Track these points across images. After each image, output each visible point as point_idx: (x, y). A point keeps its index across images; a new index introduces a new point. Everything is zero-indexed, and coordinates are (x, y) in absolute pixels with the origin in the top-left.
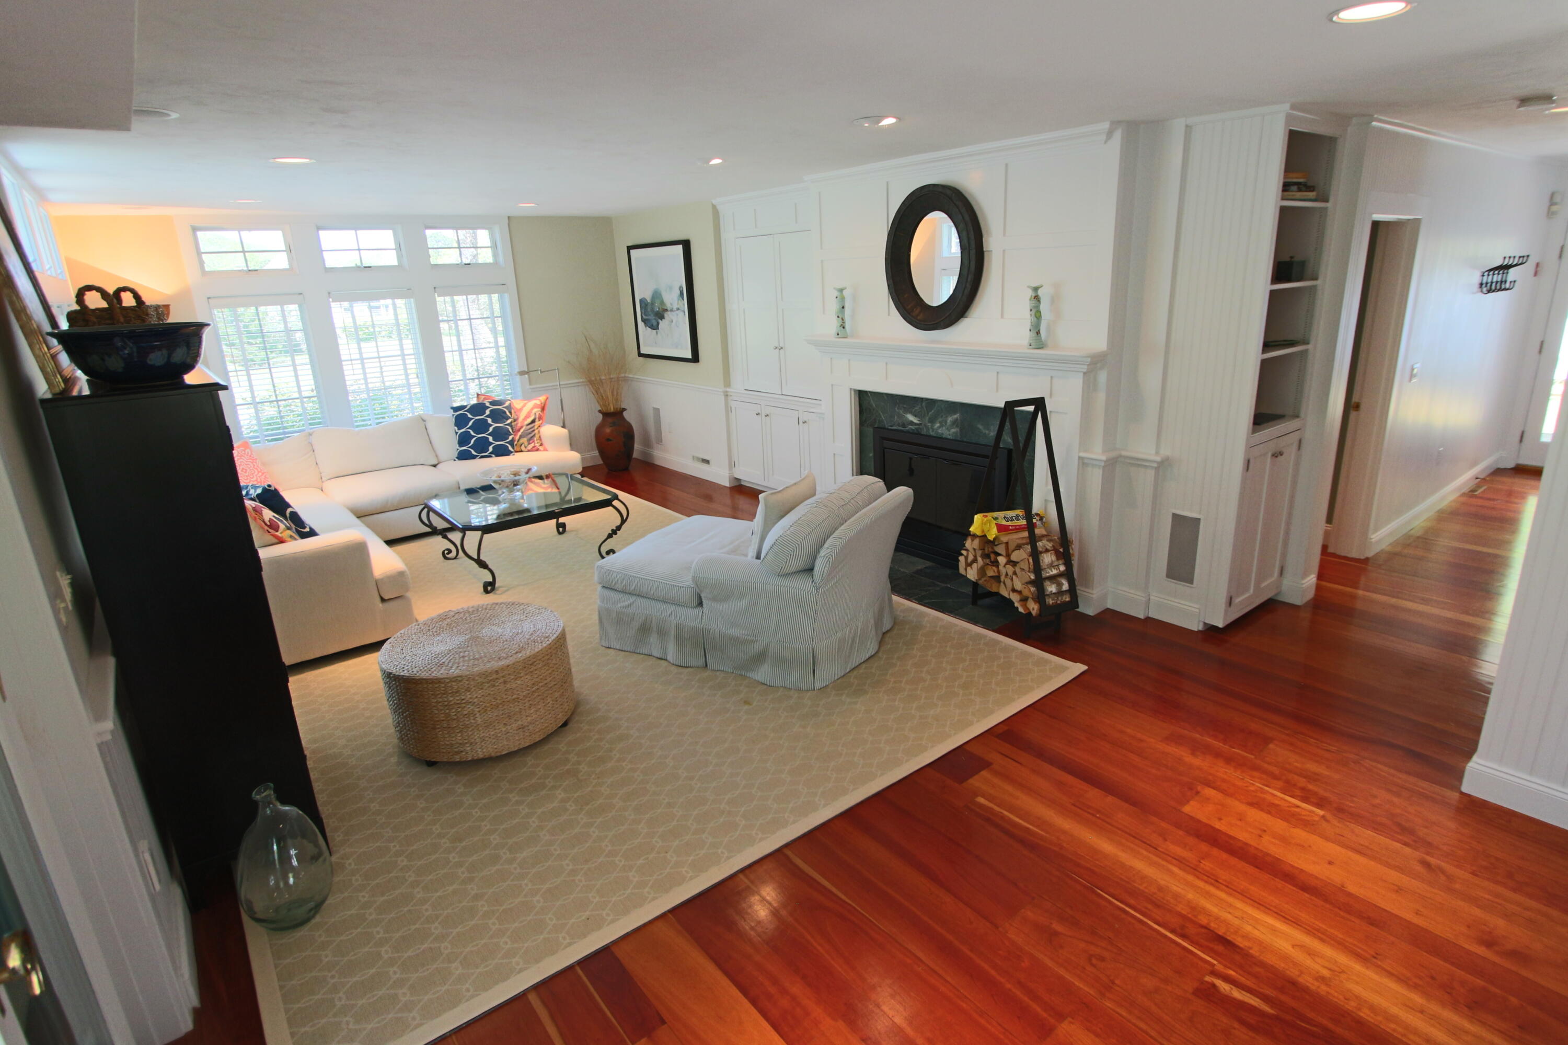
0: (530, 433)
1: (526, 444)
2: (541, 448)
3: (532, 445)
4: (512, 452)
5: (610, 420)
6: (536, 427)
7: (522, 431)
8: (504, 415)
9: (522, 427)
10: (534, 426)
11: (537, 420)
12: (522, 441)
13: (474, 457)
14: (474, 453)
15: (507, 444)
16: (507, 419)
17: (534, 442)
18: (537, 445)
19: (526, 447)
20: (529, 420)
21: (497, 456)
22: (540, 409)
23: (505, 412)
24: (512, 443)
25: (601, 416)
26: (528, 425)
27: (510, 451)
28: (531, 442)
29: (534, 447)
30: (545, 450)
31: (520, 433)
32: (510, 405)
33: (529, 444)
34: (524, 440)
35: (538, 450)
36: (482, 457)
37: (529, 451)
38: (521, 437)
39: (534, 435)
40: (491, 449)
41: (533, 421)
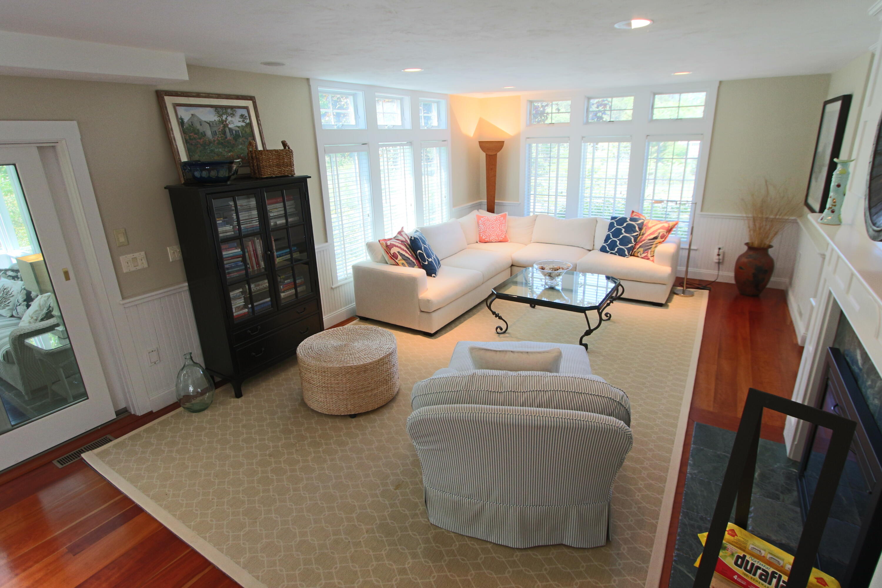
0: (648, 246)
1: (642, 252)
2: (651, 259)
3: (645, 254)
4: (626, 255)
5: (751, 253)
6: (655, 243)
7: (643, 242)
8: (634, 229)
9: (644, 240)
10: (654, 242)
11: (659, 237)
12: (640, 250)
13: (607, 252)
14: (608, 249)
15: (626, 249)
16: (634, 232)
17: (647, 252)
18: (649, 255)
19: (641, 255)
20: (652, 237)
21: (619, 255)
22: (665, 231)
23: (635, 227)
24: (629, 250)
25: (745, 248)
26: (649, 240)
27: (625, 254)
28: (646, 252)
29: (647, 256)
30: (653, 261)
31: (641, 244)
32: (642, 223)
33: (644, 253)
34: (641, 250)
35: (648, 259)
36: (611, 253)
37: (642, 258)
38: (640, 247)
39: (651, 248)
40: (616, 250)
41: (656, 238)
